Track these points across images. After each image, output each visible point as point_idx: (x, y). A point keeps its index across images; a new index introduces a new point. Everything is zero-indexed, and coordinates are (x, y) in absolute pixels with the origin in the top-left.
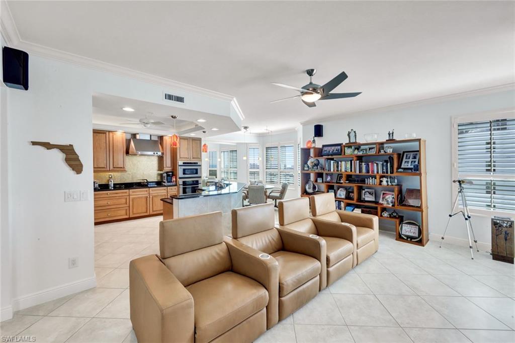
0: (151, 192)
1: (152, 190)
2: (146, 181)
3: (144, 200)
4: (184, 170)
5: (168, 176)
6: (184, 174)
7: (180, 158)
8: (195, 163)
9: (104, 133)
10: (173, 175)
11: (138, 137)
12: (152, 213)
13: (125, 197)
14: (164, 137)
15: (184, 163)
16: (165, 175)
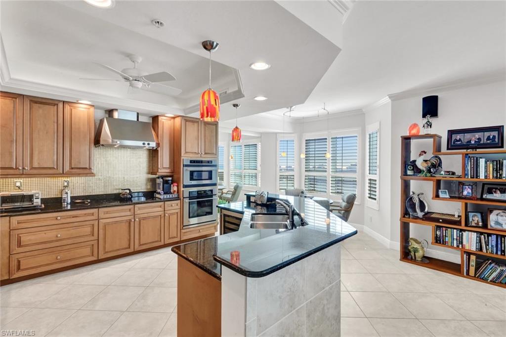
0: (137, 212)
1: (139, 209)
2: (128, 191)
3: (125, 227)
4: (192, 173)
5: (166, 182)
6: (192, 179)
7: (186, 152)
8: (208, 162)
9: (54, 105)
10: (173, 182)
11: (116, 115)
12: (137, 248)
13: (92, 222)
14: (160, 118)
15: (191, 162)
16: (160, 181)
